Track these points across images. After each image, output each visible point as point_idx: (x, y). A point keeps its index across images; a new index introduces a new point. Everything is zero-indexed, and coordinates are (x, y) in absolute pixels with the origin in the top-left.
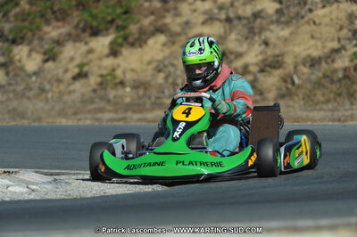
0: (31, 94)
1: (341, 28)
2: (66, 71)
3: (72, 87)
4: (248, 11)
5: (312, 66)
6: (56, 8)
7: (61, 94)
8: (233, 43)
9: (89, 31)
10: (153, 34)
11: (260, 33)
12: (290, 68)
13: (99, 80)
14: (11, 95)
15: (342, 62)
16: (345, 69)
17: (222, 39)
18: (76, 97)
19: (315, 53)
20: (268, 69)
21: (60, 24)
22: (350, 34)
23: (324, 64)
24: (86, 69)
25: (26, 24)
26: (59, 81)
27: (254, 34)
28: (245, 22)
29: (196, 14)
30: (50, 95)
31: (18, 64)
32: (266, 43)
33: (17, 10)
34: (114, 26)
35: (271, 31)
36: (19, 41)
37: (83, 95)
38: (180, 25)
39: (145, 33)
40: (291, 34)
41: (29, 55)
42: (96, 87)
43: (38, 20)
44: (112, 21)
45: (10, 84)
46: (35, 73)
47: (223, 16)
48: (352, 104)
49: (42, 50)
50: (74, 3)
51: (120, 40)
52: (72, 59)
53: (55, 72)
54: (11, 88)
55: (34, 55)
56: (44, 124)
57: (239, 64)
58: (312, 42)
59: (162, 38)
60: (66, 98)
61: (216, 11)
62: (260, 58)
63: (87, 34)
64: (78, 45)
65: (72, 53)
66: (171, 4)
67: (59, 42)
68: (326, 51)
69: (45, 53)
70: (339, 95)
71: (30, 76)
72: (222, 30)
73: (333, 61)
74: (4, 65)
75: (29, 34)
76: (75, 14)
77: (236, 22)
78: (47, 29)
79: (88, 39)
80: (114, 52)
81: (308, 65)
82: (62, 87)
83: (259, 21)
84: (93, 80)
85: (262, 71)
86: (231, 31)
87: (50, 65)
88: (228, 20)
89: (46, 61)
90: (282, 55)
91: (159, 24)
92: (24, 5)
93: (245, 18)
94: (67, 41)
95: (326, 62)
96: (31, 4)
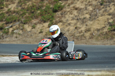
0: (28, 36)
1: (105, 22)
2: (37, 31)
3: (39, 35)
4: (82, 17)
5: (98, 31)
6: (35, 16)
7: (36, 37)
8: (78, 25)
9: (43, 21)
10: (59, 22)
11: (85, 23)
12: (92, 31)
13: (45, 33)
14: (23, 37)
15: (105, 30)
16: (106, 32)
17: (76, 24)
18: (39, 37)
19: (99, 28)
20: (87, 31)
21: (36, 19)
22: (108, 23)
23: (101, 31)
24: (42, 31)
25: (28, 19)
26: (36, 33)
27: (84, 23)
28: (82, 20)
29: (69, 18)
30: (33, 37)
31: (25, 29)
32: (87, 25)
33: (25, 16)
34: (49, 20)
35: (88, 22)
36: (26, 23)
37: (41, 37)
38: (65, 20)
39: (57, 22)
40: (93, 23)
41: (28, 27)
42: (45, 35)
43: (31, 18)
44: (49, 19)
45: (23, 34)
46: (30, 31)
47: (76, 18)
48: (108, 40)
49: (32, 26)
50: (40, 14)
51: (51, 24)
52: (39, 28)
53: (35, 31)
54: (24, 35)
55: (30, 27)
56: (31, 44)
57: (80, 30)
58: (98, 25)
59: (61, 23)
60: (37, 38)
61: (74, 17)
62: (85, 29)
63: (43, 22)
64: (40, 25)
65: (39, 27)
66: (64, 15)
67: (36, 24)
68: (102, 27)
69: (32, 27)
70: (104, 38)
71: (28, 32)
72: (76, 22)
73: (103, 30)
74: (22, 29)
75: (28, 22)
76: (40, 17)
77: (79, 20)
78: (33, 21)
79: (43, 23)
80: (49, 27)
81: (97, 31)
82: (36, 35)
83: (85, 20)
84: (44, 33)
85: (85, 32)
86: (78, 22)
87: (33, 29)
88: (77, 19)
89: (32, 28)
90: (90, 28)
91: (60, 20)
92: (27, 14)
93: (82, 19)
94: (38, 24)
95: (101, 30)
96: (29, 14)
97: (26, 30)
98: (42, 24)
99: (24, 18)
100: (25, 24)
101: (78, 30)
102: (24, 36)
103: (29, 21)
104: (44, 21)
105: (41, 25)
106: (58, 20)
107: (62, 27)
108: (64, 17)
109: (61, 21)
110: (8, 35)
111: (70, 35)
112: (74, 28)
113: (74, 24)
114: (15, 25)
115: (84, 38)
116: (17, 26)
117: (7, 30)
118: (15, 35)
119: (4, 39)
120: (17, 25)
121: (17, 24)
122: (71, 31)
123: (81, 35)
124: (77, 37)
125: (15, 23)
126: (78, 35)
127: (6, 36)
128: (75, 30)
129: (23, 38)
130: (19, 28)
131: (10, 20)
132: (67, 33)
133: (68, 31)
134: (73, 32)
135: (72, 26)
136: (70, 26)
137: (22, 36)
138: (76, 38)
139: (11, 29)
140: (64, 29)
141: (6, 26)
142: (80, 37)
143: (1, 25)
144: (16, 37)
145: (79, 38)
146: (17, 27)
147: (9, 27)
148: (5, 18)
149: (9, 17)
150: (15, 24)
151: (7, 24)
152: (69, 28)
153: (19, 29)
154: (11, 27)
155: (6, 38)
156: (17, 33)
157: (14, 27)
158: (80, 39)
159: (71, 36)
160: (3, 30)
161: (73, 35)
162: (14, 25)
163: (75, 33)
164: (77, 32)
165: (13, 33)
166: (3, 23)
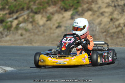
97: (38, 24)
98: (62, 14)
99: (36, 4)
100: (36, 13)
101: (114, 22)
102: (34, 32)
103: (43, 9)
104: (65, 8)
105: (61, 16)
106: (87, 7)
107: (91, 18)
108: (95, 3)
109: (90, 9)
111: (101, 31)
112: (109, 20)
113: (109, 14)
114: (21, 16)
115: (122, 36)
116: (26, 17)
117: (9, 23)
118: (20, 32)
119: (3, 37)
122: (105, 25)
123: (118, 32)
124: (112, 34)
125: (22, 12)
126: (114, 30)
127: (7, 33)
128: (110, 23)
129: (31, 35)
130: (28, 21)
131: (15, 7)
132: (98, 27)
133: (100, 24)
134: (107, 27)
135: (106, 16)
136: (103, 17)
138: (110, 35)
139: (15, 23)
140: (94, 22)
141: (8, 18)
142: (117, 33)
143: (1, 15)
144: (22, 35)
145: (114, 35)
147: (14, 19)
149: (15, 3)
150: (22, 14)
151: (10, 13)
152: (101, 21)
154: (16, 18)
155: (6, 36)
156: (24, 28)
157: (21, 19)
158: (115, 37)
159: (103, 33)
160: (4, 24)
161: (106, 31)
163: (109, 27)
164: (113, 26)
165: (17, 28)
166: (4, 13)
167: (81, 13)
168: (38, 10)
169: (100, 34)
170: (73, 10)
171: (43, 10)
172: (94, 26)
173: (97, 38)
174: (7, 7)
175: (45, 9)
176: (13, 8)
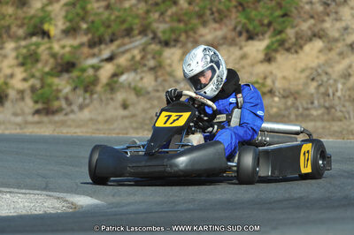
97: (171, 74)
98: (241, 48)
99: (168, 19)
100: (166, 44)
103: (186, 32)
104: (248, 31)
105: (237, 53)
106: (310, 28)
107: (322, 59)
108: (333, 16)
110: (95, 96)
111: (350, 96)
114: (124, 52)
116: (137, 54)
117: (91, 72)
118: (120, 96)
119: (72, 111)
120: (136, 52)
121: (135, 47)
125: (127, 40)
127: (85, 99)
130: (145, 65)
131: (109, 26)
132: (340, 86)
133: (347, 76)
137: (150, 99)
139: (108, 69)
140: (329, 70)
141: (87, 57)
143: (67, 49)
144: (125, 106)
146: (133, 57)
147: (102, 61)
148: (91, 18)
150: (127, 47)
151: (92, 44)
153: (139, 71)
154: (110, 59)
155: (81, 107)
156: (133, 85)
157: (122, 60)
160: (75, 73)
162: (122, 49)
165: (112, 86)
166: (76, 42)
167: (294, 44)
168: (173, 37)
169: (347, 104)
170: (270, 37)
171: (188, 37)
172: (331, 82)
173: (339, 114)
174: (84, 26)
175: (191, 33)
176: (102, 29)
